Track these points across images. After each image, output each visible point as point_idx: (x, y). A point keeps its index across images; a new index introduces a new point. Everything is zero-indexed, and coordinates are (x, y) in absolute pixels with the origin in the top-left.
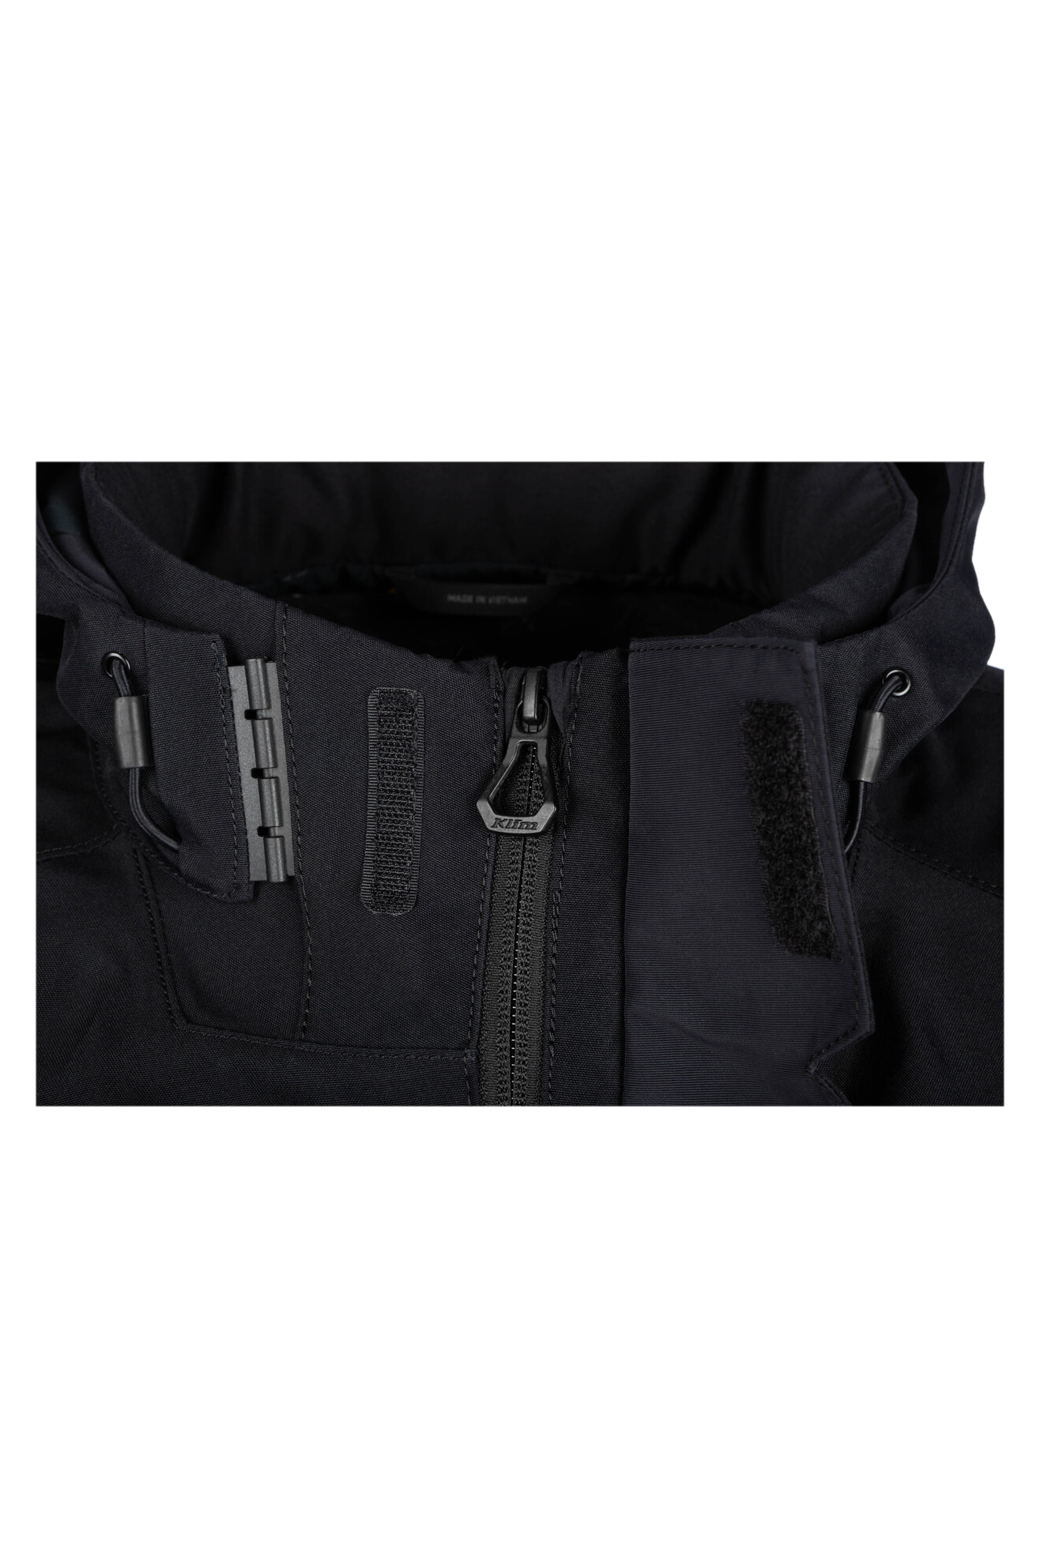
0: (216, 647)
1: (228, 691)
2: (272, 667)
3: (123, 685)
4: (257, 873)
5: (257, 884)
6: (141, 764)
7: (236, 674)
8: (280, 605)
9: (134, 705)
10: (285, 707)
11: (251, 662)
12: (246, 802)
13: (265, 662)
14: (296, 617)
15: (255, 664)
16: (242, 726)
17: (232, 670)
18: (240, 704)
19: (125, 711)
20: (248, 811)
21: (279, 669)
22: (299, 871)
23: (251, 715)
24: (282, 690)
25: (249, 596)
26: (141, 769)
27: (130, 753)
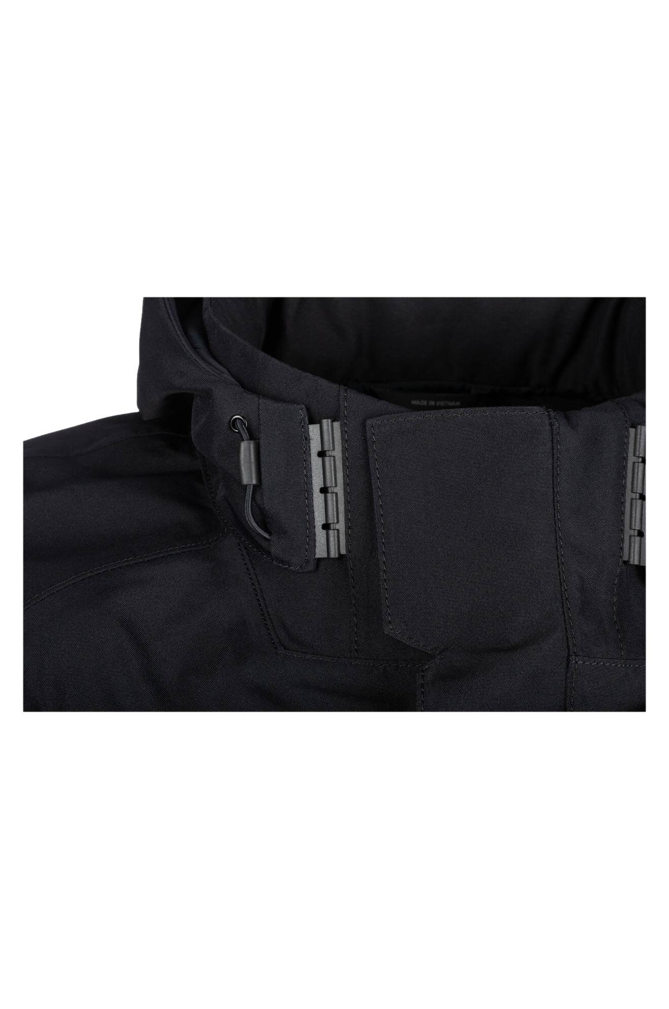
0: (303, 413)
1: (307, 439)
2: (337, 425)
3: (245, 435)
4: (320, 552)
5: (319, 559)
6: (254, 482)
7: (314, 430)
8: (342, 387)
9: (252, 446)
10: (344, 450)
11: (325, 422)
12: (316, 509)
13: (333, 421)
14: (352, 395)
15: (326, 423)
16: (316, 462)
17: (311, 427)
18: (315, 447)
19: (246, 450)
20: (316, 514)
21: (341, 426)
22: (348, 551)
23: (322, 454)
24: (343, 438)
25: (323, 383)
26: (255, 486)
27: (248, 476)
